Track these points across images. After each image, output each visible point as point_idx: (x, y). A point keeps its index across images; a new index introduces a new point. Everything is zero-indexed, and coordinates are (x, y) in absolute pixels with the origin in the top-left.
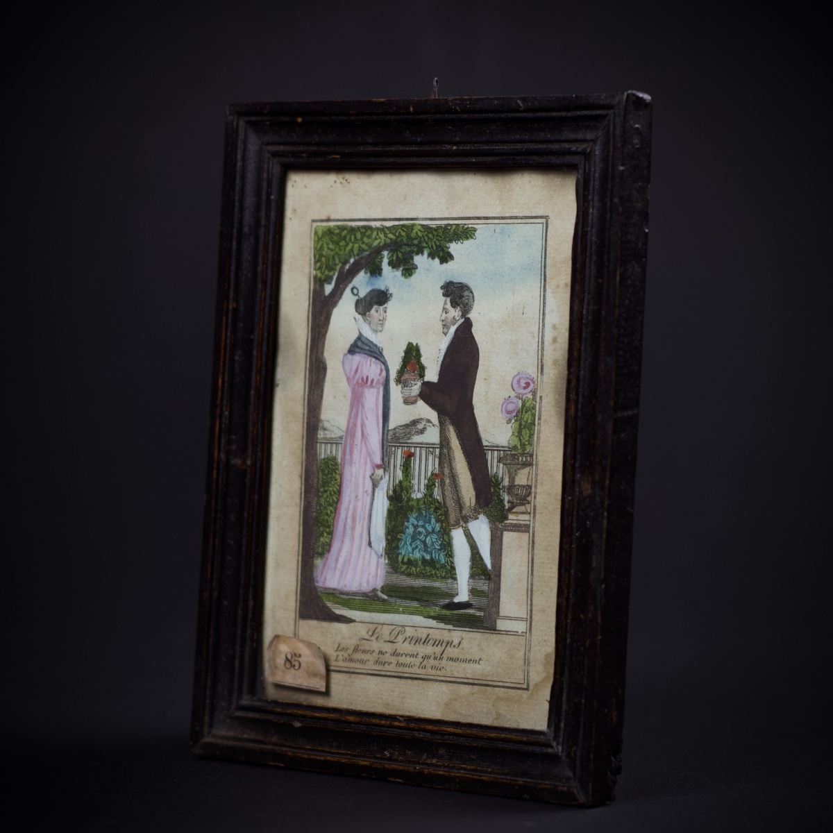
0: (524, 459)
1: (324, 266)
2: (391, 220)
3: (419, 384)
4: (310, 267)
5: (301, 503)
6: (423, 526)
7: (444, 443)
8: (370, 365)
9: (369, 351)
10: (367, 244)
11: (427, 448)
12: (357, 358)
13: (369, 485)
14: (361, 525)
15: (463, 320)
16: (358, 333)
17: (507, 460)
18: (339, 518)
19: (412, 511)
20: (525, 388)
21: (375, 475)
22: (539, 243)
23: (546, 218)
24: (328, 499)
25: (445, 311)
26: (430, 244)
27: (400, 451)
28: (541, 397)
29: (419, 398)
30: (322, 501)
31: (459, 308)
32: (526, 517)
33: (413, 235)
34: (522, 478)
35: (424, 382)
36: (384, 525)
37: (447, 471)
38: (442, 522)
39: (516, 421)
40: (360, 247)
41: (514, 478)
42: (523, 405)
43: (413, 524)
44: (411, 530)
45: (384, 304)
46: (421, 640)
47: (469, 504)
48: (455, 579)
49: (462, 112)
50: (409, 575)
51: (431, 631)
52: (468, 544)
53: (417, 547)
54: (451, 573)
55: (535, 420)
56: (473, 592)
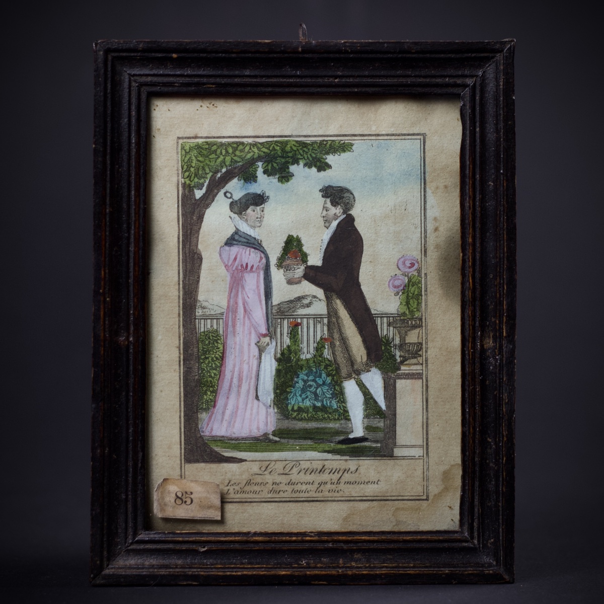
0: (414, 323)
1: (193, 175)
2: (263, 137)
3: (303, 268)
4: (178, 176)
5: (180, 369)
6: (314, 381)
7: (332, 314)
8: (250, 255)
9: (247, 243)
10: (239, 157)
11: (314, 318)
12: (235, 250)
13: (255, 351)
14: (248, 383)
15: (345, 216)
16: (235, 229)
17: (397, 324)
18: (223, 379)
19: (302, 369)
20: (410, 268)
21: (261, 343)
22: (418, 155)
23: (424, 135)
24: (210, 365)
25: (325, 209)
26: (305, 156)
27: (286, 322)
28: (426, 274)
29: (303, 279)
30: (204, 366)
31: (339, 207)
32: (419, 367)
33: (288, 148)
34: (412, 337)
35: (307, 266)
36: (273, 382)
37: (336, 336)
38: (333, 376)
39: (403, 293)
40: (232, 159)
41: (405, 338)
42: (409, 281)
43: (303, 380)
44: (301, 384)
45: (261, 205)
46: (317, 470)
47: (360, 360)
48: (349, 420)
49: (352, 52)
50: (301, 420)
51: (326, 463)
52: (360, 392)
53: (307, 397)
54: (345, 415)
55: (421, 291)
56: (368, 428)
